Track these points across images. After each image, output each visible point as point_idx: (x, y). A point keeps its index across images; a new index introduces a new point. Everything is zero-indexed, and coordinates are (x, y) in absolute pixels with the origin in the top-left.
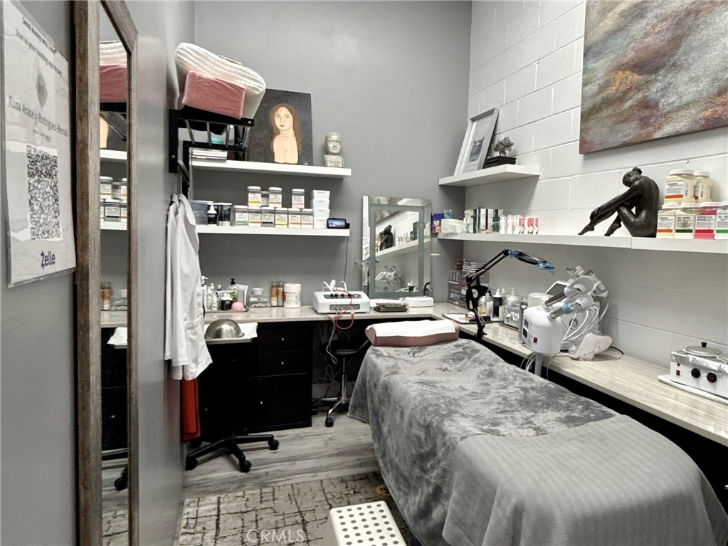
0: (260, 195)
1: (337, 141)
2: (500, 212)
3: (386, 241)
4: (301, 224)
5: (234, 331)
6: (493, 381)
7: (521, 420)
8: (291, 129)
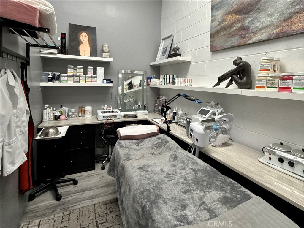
0: (73, 69)
1: (107, 47)
2: (175, 76)
3: (130, 87)
4: (91, 81)
5: (55, 132)
6: (177, 163)
7: (198, 201)
8: (88, 42)
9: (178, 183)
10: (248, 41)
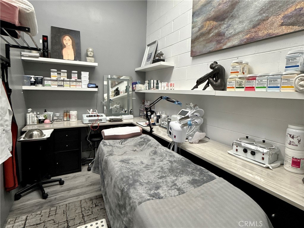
0: (57, 73)
1: (91, 51)
2: (159, 81)
3: (117, 93)
4: (76, 86)
5: (39, 134)
6: (157, 157)
7: (170, 183)
8: (71, 46)
9: (155, 171)
10: (223, 47)
